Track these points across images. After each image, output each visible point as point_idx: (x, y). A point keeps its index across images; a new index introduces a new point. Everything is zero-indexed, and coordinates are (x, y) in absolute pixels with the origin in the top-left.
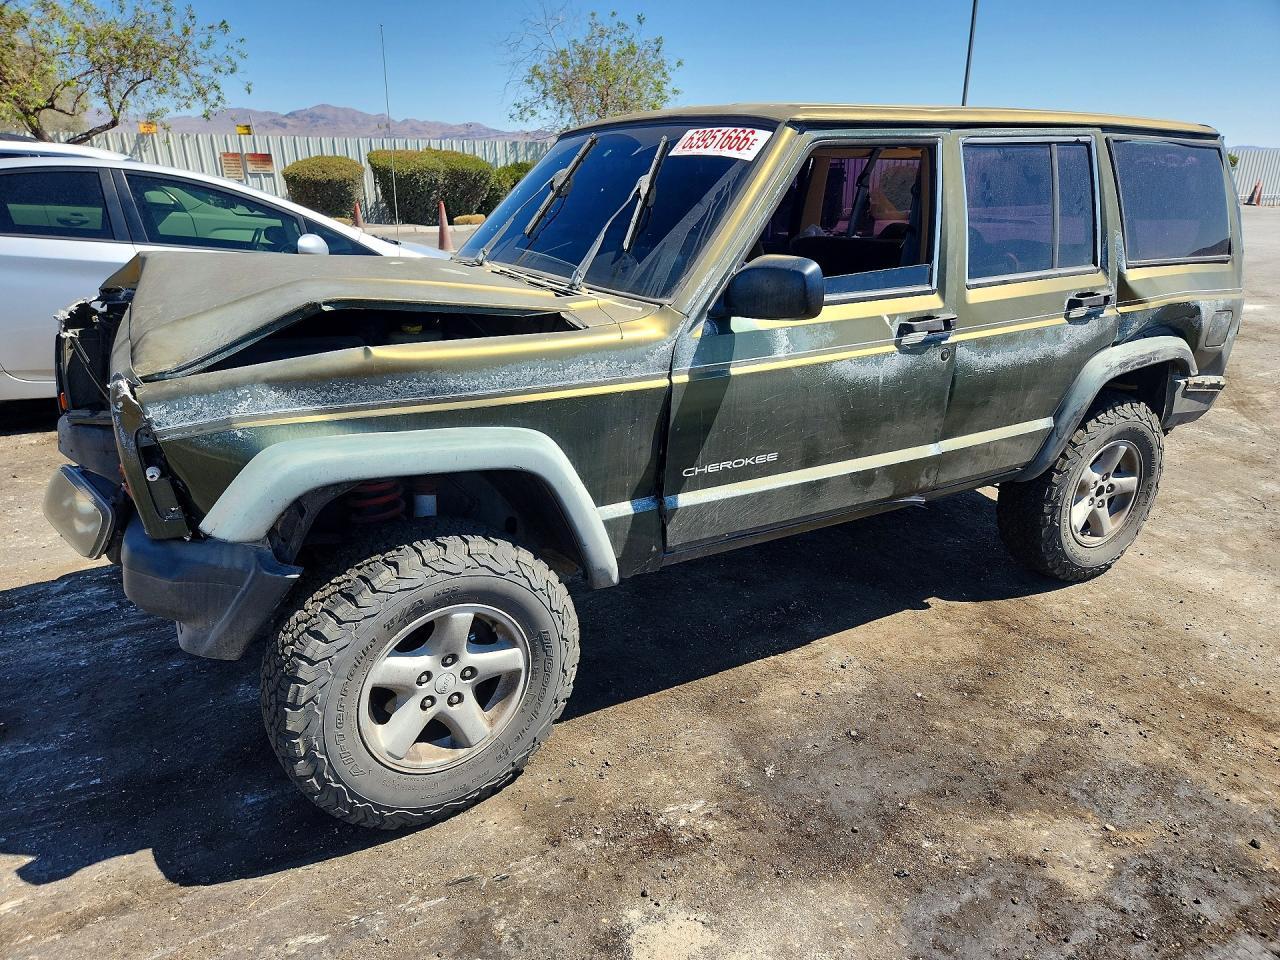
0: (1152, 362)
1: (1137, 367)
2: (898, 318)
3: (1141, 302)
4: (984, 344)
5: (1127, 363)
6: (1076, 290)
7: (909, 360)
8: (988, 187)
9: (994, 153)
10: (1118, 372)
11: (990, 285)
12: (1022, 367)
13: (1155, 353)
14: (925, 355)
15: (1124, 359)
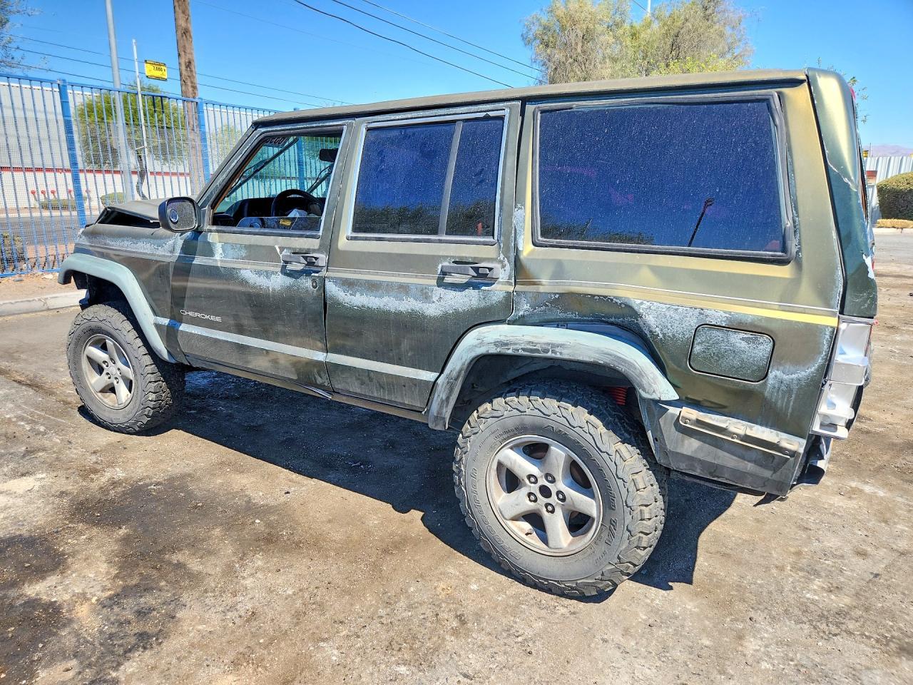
0: (550, 354)
1: (521, 352)
2: (285, 250)
3: (534, 284)
4: (349, 284)
5: (507, 344)
6: (453, 257)
7: (289, 281)
8: (382, 161)
9: (395, 133)
10: (493, 350)
11: (366, 239)
12: (388, 313)
13: (553, 345)
14: (299, 280)
15: (503, 338)
